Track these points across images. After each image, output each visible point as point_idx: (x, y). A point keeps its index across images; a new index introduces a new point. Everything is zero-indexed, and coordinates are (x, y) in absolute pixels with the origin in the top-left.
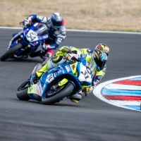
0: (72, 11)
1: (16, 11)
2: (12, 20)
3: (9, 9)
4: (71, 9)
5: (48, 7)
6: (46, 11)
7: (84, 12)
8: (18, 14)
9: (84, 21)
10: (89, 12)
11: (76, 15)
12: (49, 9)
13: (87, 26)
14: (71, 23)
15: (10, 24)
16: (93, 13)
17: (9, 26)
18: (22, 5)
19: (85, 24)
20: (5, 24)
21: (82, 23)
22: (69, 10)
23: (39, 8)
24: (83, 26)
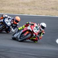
0: (48, 8)
1: (25, 8)
2: (23, 11)
3: (22, 7)
4: (47, 7)
5: (38, 6)
6: (37, 8)
7: (53, 9)
8: (26, 9)
9: (53, 12)
10: (55, 9)
11: (50, 10)
12: (39, 7)
13: (54, 14)
14: (47, 13)
15: (22, 13)
16: (57, 9)
17: (22, 14)
18: (28, 5)
19: (53, 13)
20: (20, 13)
21: (52, 13)
22: (47, 8)
23: (34, 7)
24: (52, 14)
